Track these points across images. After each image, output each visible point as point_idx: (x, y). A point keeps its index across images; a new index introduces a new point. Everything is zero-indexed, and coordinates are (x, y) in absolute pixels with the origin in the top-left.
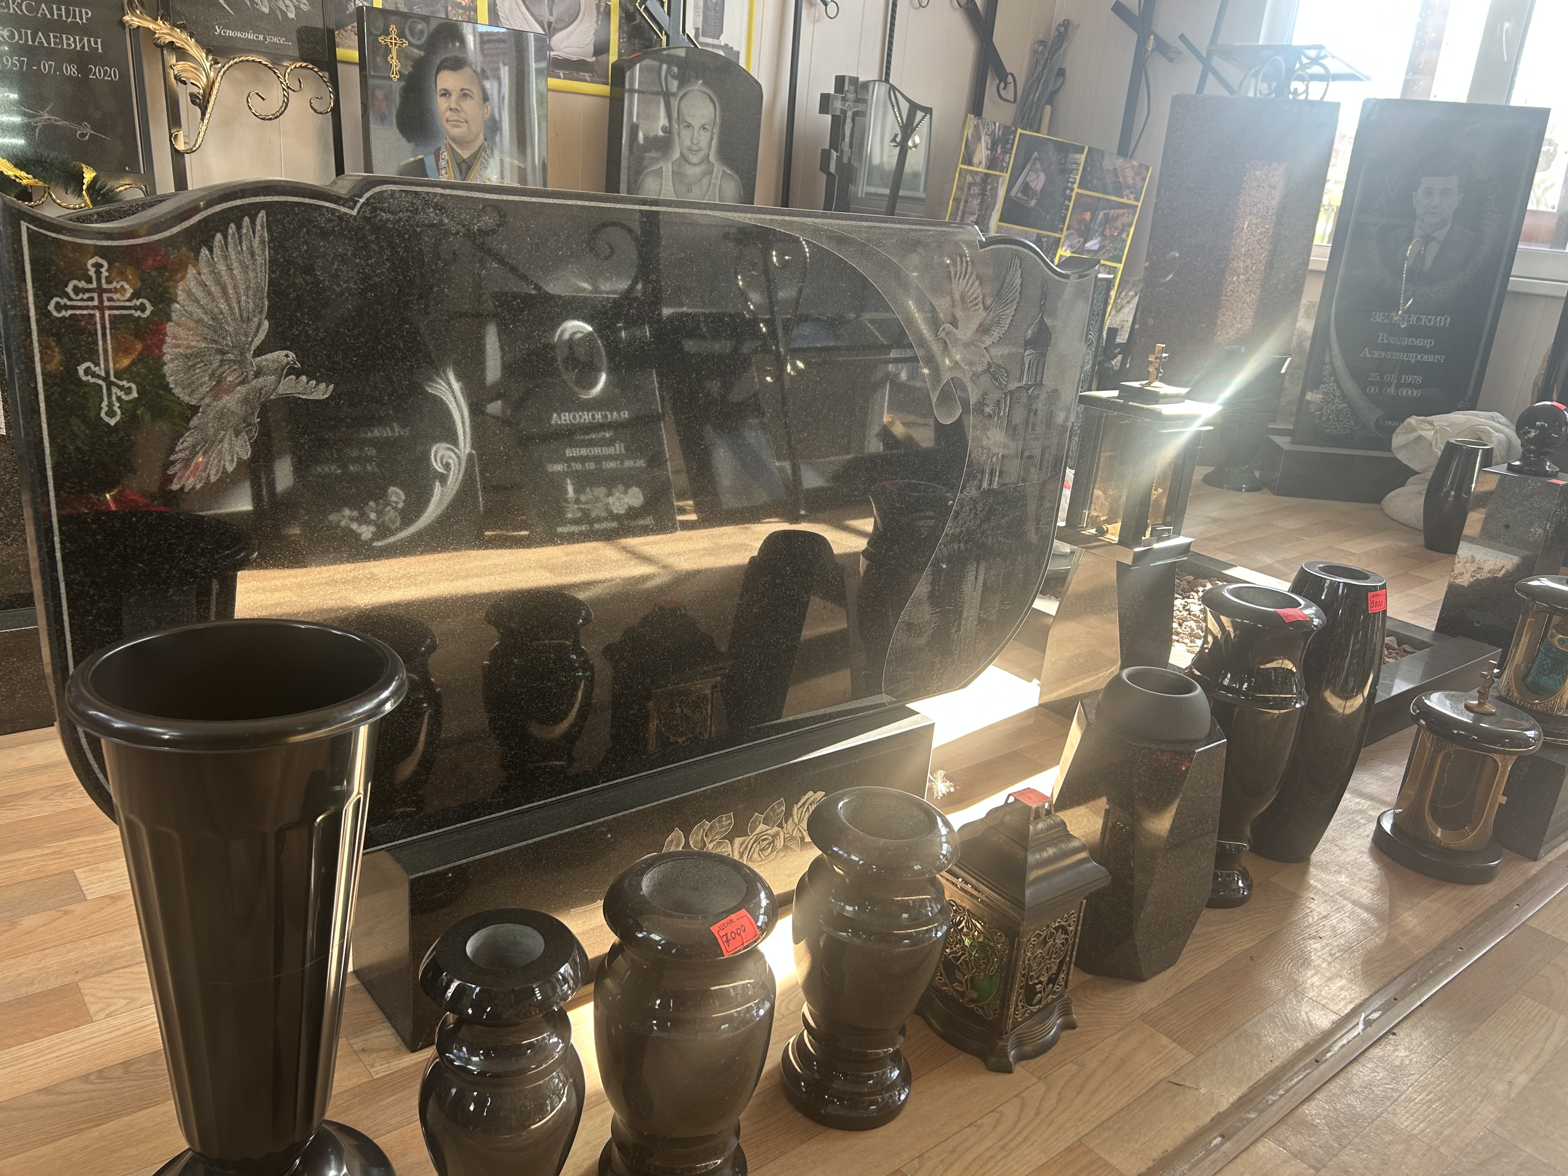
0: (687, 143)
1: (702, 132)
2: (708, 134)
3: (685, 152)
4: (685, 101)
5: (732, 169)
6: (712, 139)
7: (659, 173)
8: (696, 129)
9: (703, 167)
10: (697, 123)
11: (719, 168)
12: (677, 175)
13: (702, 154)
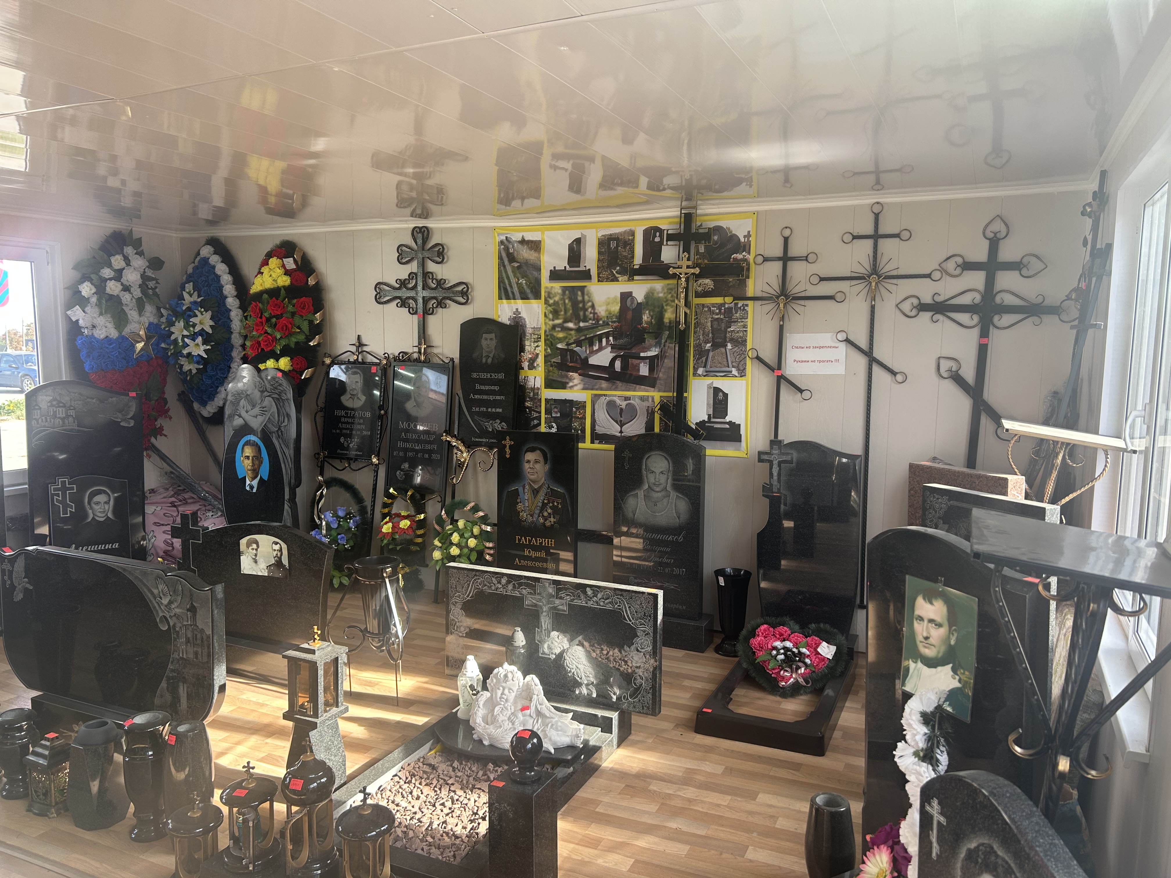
0: (652, 480)
1: (661, 475)
2: (665, 476)
3: (651, 485)
4: (649, 460)
5: (683, 494)
6: (668, 479)
7: (636, 496)
8: (658, 474)
9: (663, 493)
10: (658, 471)
11: (673, 494)
12: (646, 497)
13: (662, 486)
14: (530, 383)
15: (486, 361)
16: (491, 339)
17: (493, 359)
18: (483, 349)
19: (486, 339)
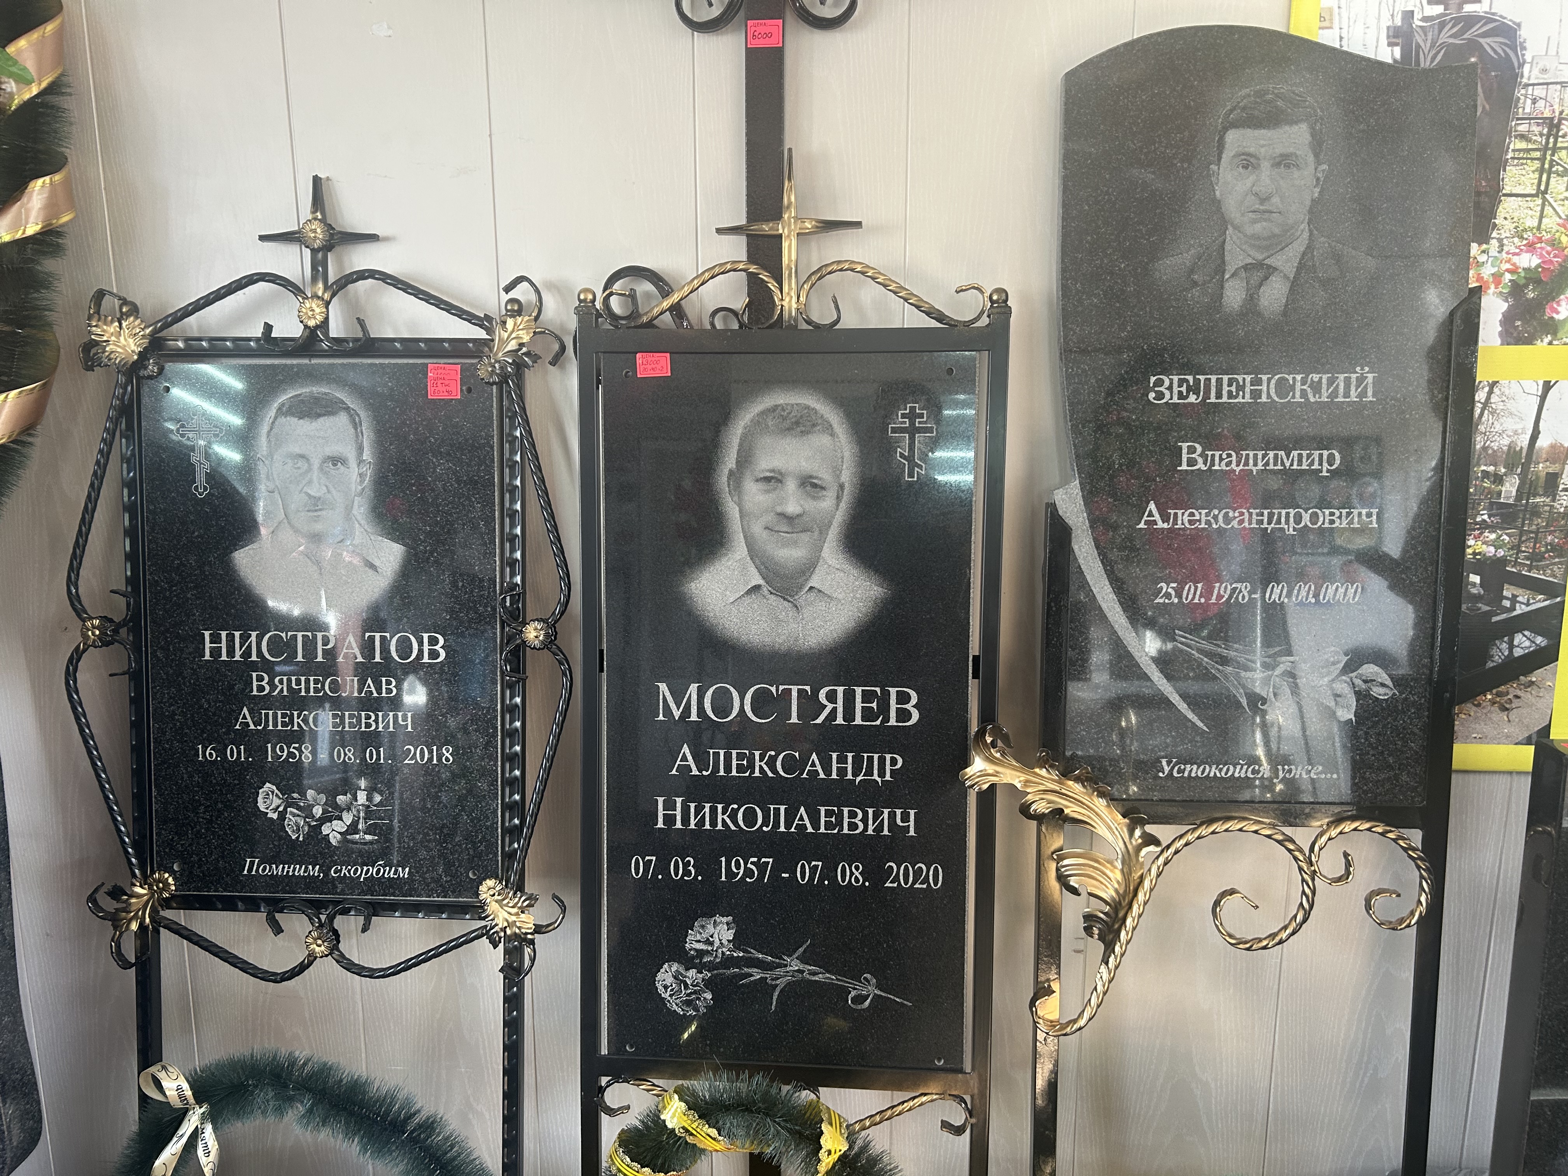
14: (1508, 424)
15: (1252, 298)
16: (1284, 162)
17: (1295, 286)
18: (1224, 223)
19: (1248, 162)
